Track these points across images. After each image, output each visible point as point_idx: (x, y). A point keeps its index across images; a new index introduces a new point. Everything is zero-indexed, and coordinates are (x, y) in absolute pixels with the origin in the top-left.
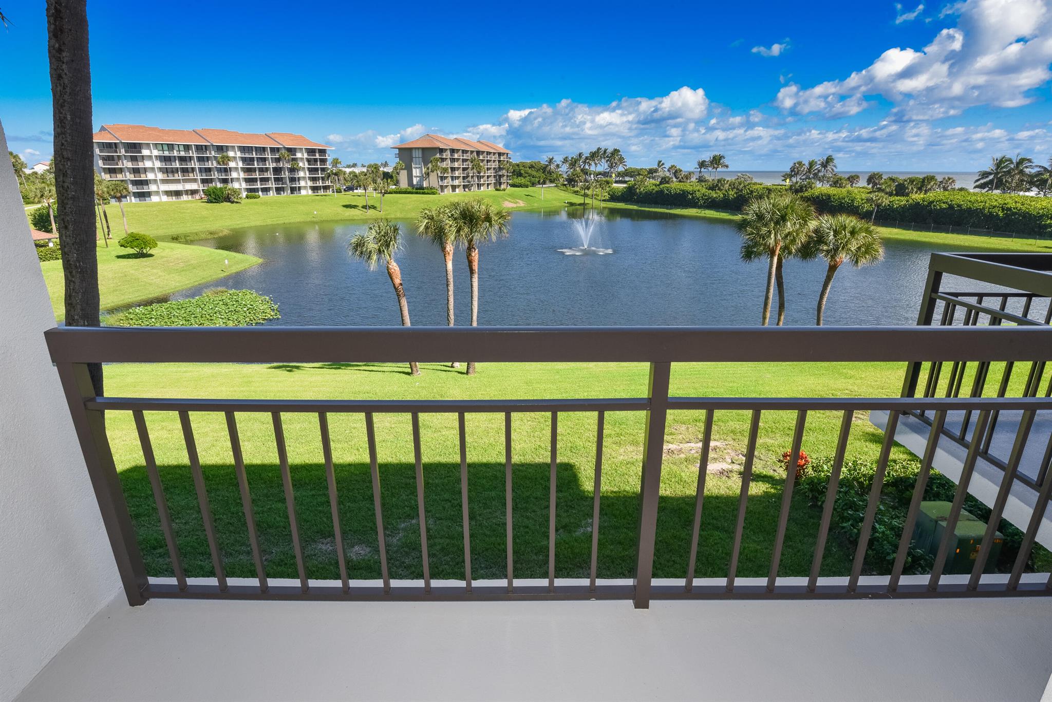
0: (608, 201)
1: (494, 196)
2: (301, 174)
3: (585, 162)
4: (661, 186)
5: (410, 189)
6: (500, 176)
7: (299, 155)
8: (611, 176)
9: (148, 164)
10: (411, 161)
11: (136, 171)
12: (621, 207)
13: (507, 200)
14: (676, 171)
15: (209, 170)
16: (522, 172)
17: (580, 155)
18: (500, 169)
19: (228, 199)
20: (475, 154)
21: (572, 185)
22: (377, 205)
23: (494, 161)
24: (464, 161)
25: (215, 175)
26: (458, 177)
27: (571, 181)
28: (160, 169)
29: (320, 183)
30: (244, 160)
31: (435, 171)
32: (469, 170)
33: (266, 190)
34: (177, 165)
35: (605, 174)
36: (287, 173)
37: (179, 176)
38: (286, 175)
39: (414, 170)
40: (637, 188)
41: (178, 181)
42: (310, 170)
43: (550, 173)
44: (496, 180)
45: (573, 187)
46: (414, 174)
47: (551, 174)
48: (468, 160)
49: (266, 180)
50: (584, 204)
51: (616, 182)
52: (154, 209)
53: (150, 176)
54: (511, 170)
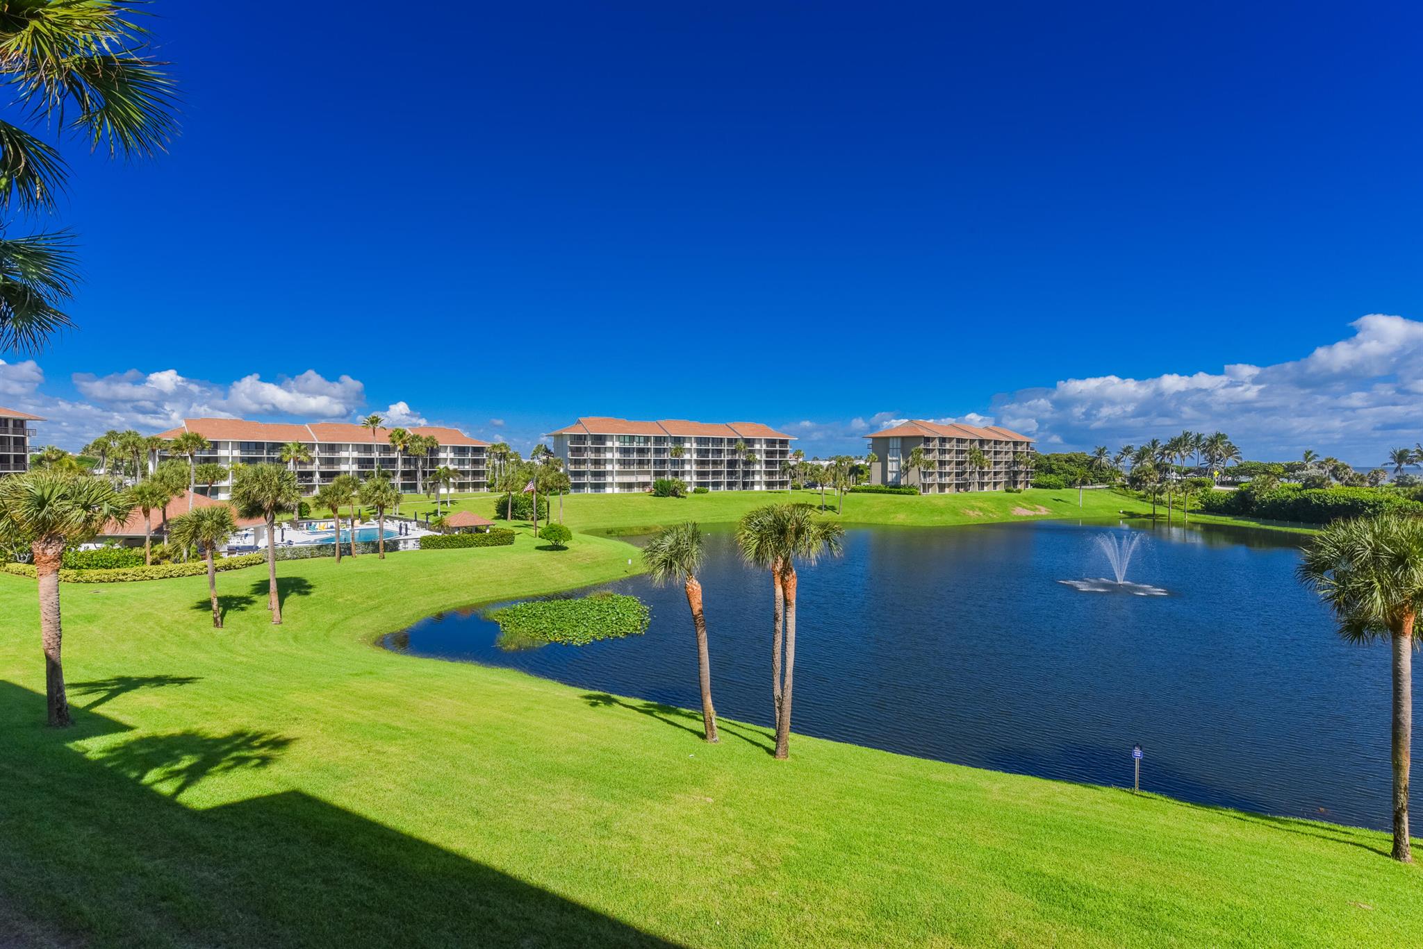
0: (1199, 512)
1: (1000, 499)
2: (757, 468)
3: (1162, 454)
4: (1304, 492)
5: (883, 487)
6: (1016, 473)
7: (757, 447)
8: (1212, 475)
9: (609, 456)
10: (888, 452)
11: (597, 462)
12: (1225, 523)
13: (1019, 505)
14: (1336, 468)
15: (663, 462)
16: (1055, 467)
17: (1154, 443)
18: (1015, 463)
19: (674, 493)
20: (977, 443)
21: (1137, 487)
22: (837, 506)
23: (1007, 453)
24: (959, 452)
25: (668, 467)
26: (950, 474)
27: (1135, 481)
28: (619, 461)
29: (776, 479)
30: (699, 452)
31: (916, 466)
32: (967, 465)
33: (716, 485)
34: (635, 456)
35: (1200, 471)
36: (741, 466)
37: (635, 468)
38: (740, 468)
39: (889, 464)
40: (1256, 494)
41: (632, 473)
42: (767, 463)
43: (1100, 468)
44: (1009, 478)
45: (1138, 490)
46: (889, 469)
47: (1101, 470)
48: (965, 451)
49: (718, 473)
50: (1153, 516)
51: (1222, 484)
52: (603, 501)
53: (609, 467)
54: (1034, 465)
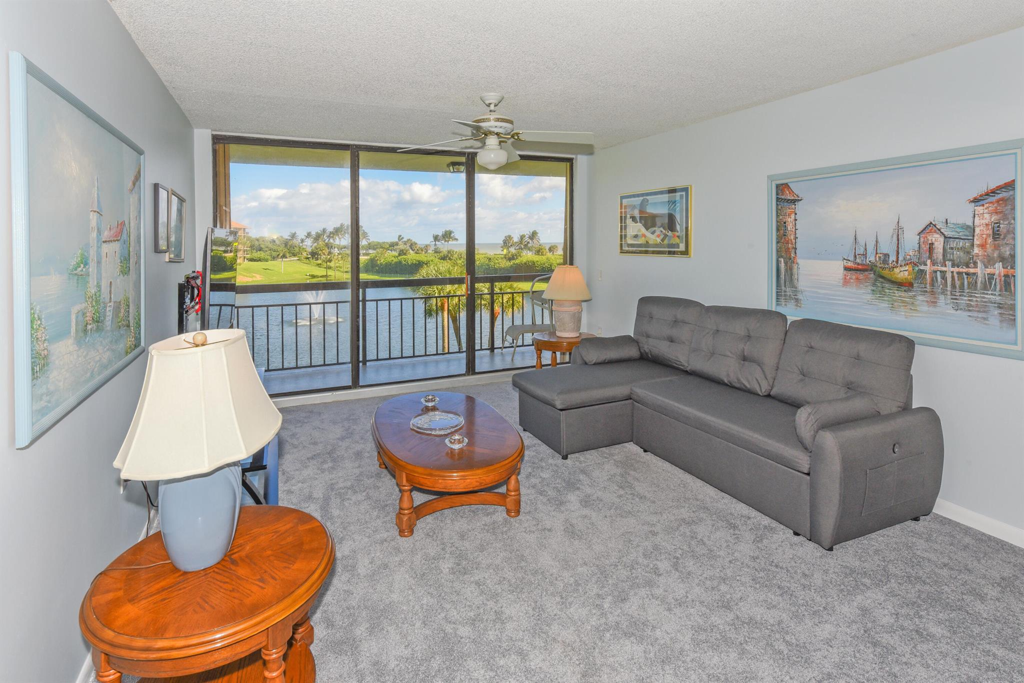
3: (329, 237)
4: (401, 257)
14: (412, 244)
16: (262, 246)
21: (316, 258)
27: (314, 255)
40: (379, 260)
45: (316, 260)
47: (293, 248)
50: (326, 276)
54: (249, 245)
